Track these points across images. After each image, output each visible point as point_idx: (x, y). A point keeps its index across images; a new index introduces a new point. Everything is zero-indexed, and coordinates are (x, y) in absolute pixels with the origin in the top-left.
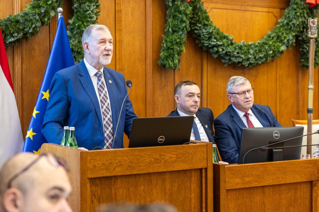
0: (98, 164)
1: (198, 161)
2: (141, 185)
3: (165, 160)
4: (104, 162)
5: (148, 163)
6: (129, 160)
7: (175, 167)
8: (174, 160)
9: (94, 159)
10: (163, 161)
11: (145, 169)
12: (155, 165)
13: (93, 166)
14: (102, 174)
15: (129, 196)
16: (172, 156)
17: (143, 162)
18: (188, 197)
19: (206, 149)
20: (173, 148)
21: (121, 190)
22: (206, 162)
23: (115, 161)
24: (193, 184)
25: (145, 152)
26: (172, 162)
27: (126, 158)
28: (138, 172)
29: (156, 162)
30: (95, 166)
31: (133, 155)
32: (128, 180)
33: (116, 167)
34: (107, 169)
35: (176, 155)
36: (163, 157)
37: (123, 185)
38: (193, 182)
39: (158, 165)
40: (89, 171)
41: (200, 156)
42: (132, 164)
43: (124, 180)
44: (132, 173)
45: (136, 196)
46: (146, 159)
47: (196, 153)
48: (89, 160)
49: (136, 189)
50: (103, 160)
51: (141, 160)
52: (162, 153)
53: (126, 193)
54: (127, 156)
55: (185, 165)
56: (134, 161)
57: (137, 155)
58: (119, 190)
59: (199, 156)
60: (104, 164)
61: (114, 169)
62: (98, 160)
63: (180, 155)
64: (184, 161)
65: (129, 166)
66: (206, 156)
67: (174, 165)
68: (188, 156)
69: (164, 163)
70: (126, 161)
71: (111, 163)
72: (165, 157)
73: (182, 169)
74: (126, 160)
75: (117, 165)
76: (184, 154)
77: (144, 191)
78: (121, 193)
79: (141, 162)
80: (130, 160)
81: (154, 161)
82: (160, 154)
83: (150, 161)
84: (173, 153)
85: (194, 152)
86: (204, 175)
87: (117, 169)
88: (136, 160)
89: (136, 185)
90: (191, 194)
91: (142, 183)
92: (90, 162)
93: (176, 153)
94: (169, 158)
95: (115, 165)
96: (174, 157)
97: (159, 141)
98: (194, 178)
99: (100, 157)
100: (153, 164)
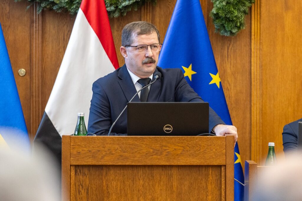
0: (83, 150)
1: (214, 156)
2: (139, 180)
3: (168, 152)
4: (90, 149)
5: (145, 154)
6: (120, 149)
7: (181, 161)
8: (179, 153)
9: (78, 145)
10: (165, 154)
11: (141, 160)
12: (154, 156)
13: (77, 152)
14: (88, 162)
15: (125, 191)
16: (176, 148)
17: (138, 152)
18: (203, 199)
19: (225, 143)
20: (178, 139)
21: (114, 183)
22: (225, 158)
23: (103, 149)
24: (210, 184)
25: (142, 141)
26: (178, 155)
27: (117, 146)
28: (132, 163)
29: (155, 153)
30: (79, 152)
31: (125, 143)
32: (123, 172)
33: (105, 156)
34: (94, 157)
35: (183, 147)
36: (164, 148)
37: (117, 177)
38: (210, 181)
39: (159, 157)
40: (73, 157)
41: (216, 150)
42: (124, 153)
43: (118, 172)
44: (124, 164)
45: (134, 191)
46: (142, 149)
47: (210, 147)
48: (73, 145)
49: (133, 184)
50: (89, 146)
51: (136, 150)
52: (164, 144)
53: (121, 186)
54: (118, 144)
55: (194, 160)
56: (127, 151)
57: (131, 143)
58: (112, 183)
59: (214, 150)
60: (90, 151)
61: (102, 157)
62: (83, 146)
63: (188, 148)
64: (193, 155)
65: (121, 156)
66: (225, 151)
67: (179, 159)
68: (199, 149)
69: (166, 155)
70: (116, 150)
71: (99, 151)
72: (167, 148)
73: (190, 164)
74: (118, 148)
75: (107, 154)
76: (194, 147)
77: (143, 186)
78: (114, 185)
79: (136, 152)
80: (122, 149)
81: (153, 152)
82: (160, 144)
83: (147, 152)
84: (179, 145)
85: (208, 145)
86: (223, 174)
87: (105, 158)
88: (130, 149)
89: (133, 179)
90: (207, 196)
91: (141, 177)
92: (73, 148)
93: (183, 145)
94: (173, 151)
95: (104, 153)
96: (180, 150)
97: (165, 130)
98: (212, 178)
99: (86, 143)
100: (152, 156)
